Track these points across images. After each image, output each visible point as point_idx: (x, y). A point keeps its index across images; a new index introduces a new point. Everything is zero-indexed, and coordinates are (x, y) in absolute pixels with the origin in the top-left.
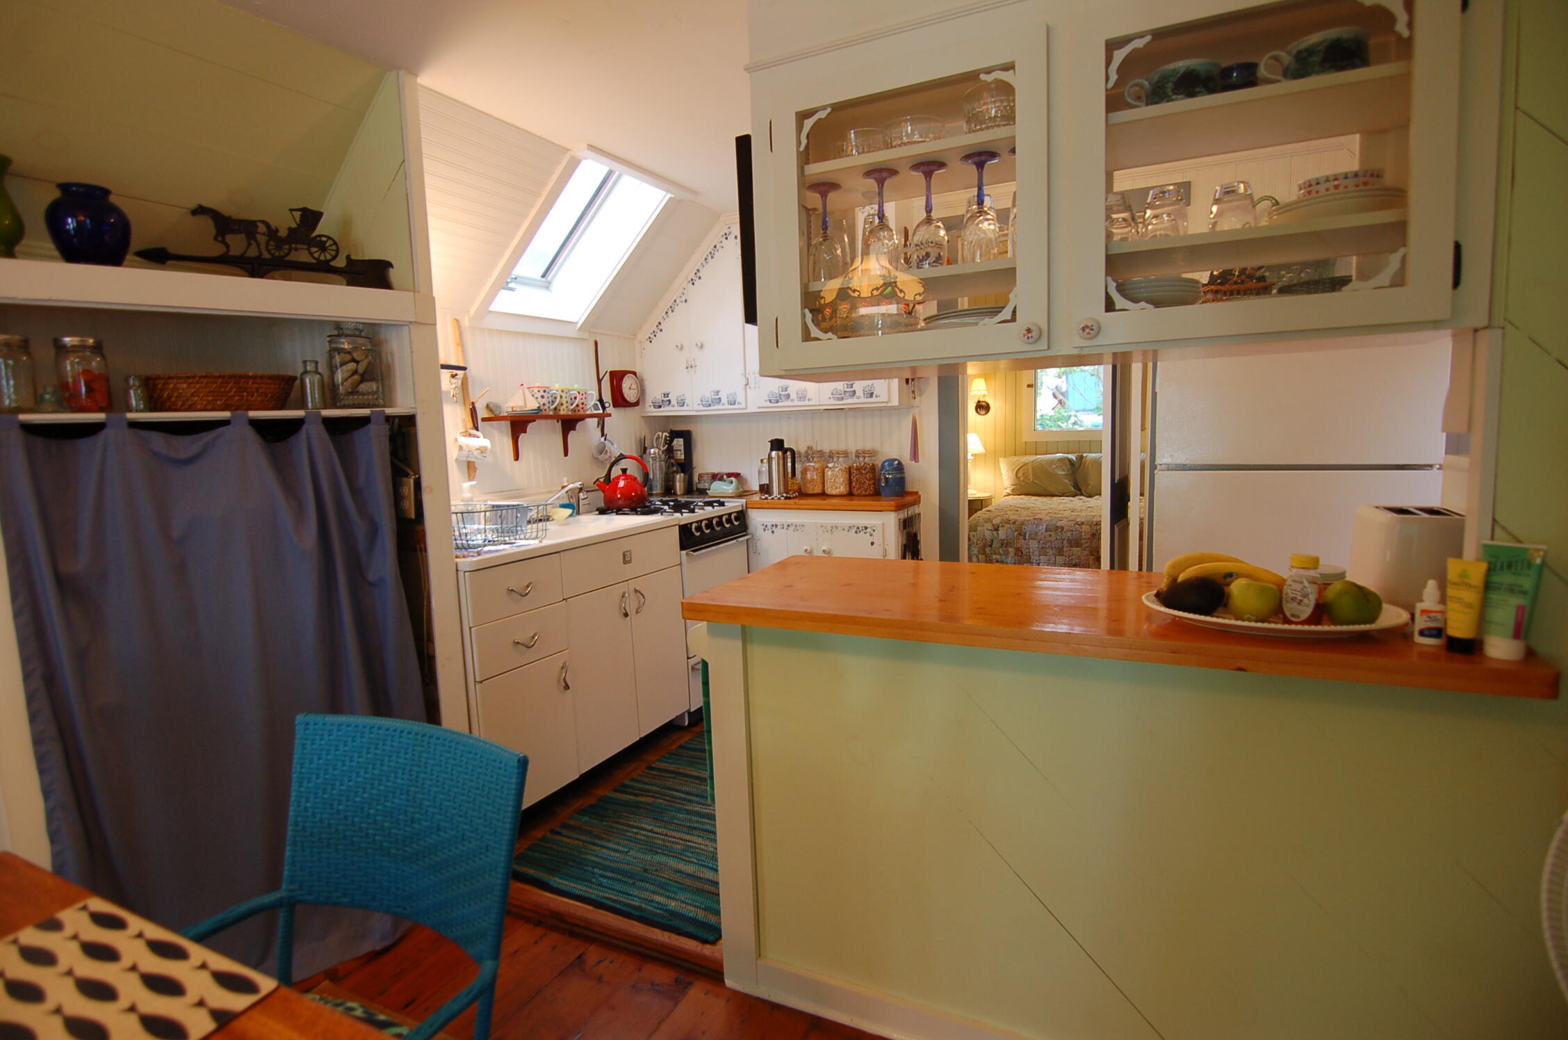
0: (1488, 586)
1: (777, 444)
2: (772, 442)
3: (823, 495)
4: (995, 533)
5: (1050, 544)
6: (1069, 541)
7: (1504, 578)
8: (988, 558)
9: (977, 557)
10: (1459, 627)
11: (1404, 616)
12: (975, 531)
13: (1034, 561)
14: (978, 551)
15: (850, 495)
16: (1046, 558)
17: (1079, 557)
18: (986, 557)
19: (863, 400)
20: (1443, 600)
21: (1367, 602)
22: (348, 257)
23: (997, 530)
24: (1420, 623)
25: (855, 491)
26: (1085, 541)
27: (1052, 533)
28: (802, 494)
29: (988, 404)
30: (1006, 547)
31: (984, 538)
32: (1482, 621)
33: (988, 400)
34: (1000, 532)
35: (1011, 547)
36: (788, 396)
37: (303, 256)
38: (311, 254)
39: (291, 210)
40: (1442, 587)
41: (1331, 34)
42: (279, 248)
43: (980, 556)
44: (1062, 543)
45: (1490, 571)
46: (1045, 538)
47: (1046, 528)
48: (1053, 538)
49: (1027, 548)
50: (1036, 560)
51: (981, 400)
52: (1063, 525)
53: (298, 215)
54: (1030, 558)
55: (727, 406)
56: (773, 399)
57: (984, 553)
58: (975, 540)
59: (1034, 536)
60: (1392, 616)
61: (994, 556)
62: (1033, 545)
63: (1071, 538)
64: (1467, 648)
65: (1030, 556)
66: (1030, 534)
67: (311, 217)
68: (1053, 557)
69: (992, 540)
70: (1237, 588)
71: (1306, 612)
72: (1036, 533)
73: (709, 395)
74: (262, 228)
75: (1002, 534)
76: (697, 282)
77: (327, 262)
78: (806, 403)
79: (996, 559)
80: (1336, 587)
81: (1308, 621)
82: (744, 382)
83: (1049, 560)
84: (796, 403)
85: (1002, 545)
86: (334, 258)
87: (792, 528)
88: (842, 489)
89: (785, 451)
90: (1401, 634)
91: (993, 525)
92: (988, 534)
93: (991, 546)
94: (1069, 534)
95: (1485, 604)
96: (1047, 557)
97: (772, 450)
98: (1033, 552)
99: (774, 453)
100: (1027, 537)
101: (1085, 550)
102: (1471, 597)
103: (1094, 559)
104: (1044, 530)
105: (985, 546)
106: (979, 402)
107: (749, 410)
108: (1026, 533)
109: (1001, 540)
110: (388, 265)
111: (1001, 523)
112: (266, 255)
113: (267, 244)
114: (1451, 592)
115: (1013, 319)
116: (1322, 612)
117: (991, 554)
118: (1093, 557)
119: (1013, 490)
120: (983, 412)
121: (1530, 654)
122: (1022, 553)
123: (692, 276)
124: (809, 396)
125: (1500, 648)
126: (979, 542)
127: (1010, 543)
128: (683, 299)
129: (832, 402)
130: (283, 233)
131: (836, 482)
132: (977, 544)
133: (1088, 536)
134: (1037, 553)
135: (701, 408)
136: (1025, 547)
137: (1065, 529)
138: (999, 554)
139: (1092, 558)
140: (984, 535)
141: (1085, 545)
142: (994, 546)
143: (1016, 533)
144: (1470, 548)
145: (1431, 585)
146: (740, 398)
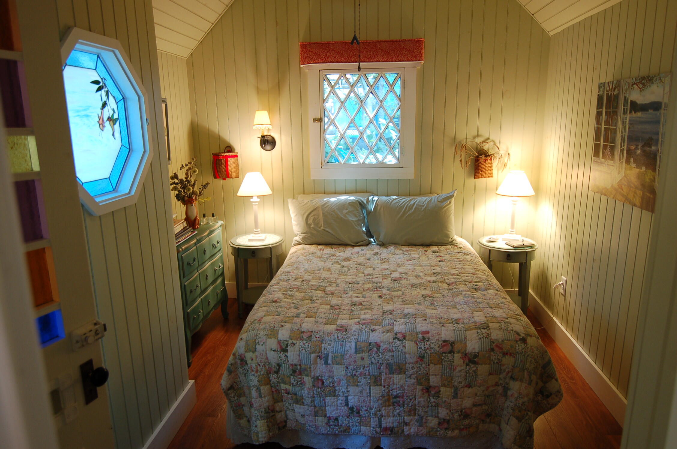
4: (282, 355)
5: (361, 370)
6: (389, 366)
8: (274, 390)
9: (258, 389)
12: (253, 352)
13: (340, 393)
14: (258, 381)
16: (357, 389)
17: (402, 386)
18: (272, 387)
23: (285, 350)
26: (411, 366)
27: (365, 355)
29: (273, 139)
30: (300, 374)
31: (267, 362)
33: (273, 135)
34: (289, 354)
35: (307, 376)
43: (262, 388)
44: (380, 368)
46: (355, 362)
47: (356, 348)
48: (367, 362)
49: (329, 377)
50: (343, 392)
51: (265, 134)
52: (378, 341)
54: (335, 390)
57: (268, 382)
58: (254, 366)
59: (339, 359)
61: (283, 386)
62: (339, 372)
63: (392, 361)
65: (334, 387)
66: (334, 357)
68: (367, 388)
69: (279, 365)
72: (343, 356)
75: (293, 356)
79: (286, 390)
83: (361, 392)
85: (294, 372)
91: (279, 342)
92: (273, 357)
93: (277, 372)
94: (388, 356)
96: (360, 388)
98: (339, 382)
100: (330, 362)
101: (410, 377)
103: (422, 390)
104: (353, 351)
105: (269, 372)
106: (263, 137)
108: (327, 355)
109: (292, 365)
111: (291, 338)
117: (278, 382)
118: (421, 387)
119: (303, 239)
120: (268, 147)
122: (323, 383)
126: (259, 368)
127: (305, 369)
132: (257, 371)
133: (415, 360)
134: (344, 382)
136: (327, 375)
137: (383, 347)
138: (290, 384)
139: (419, 388)
140: (267, 358)
141: (411, 372)
142: (281, 372)
143: (313, 356)
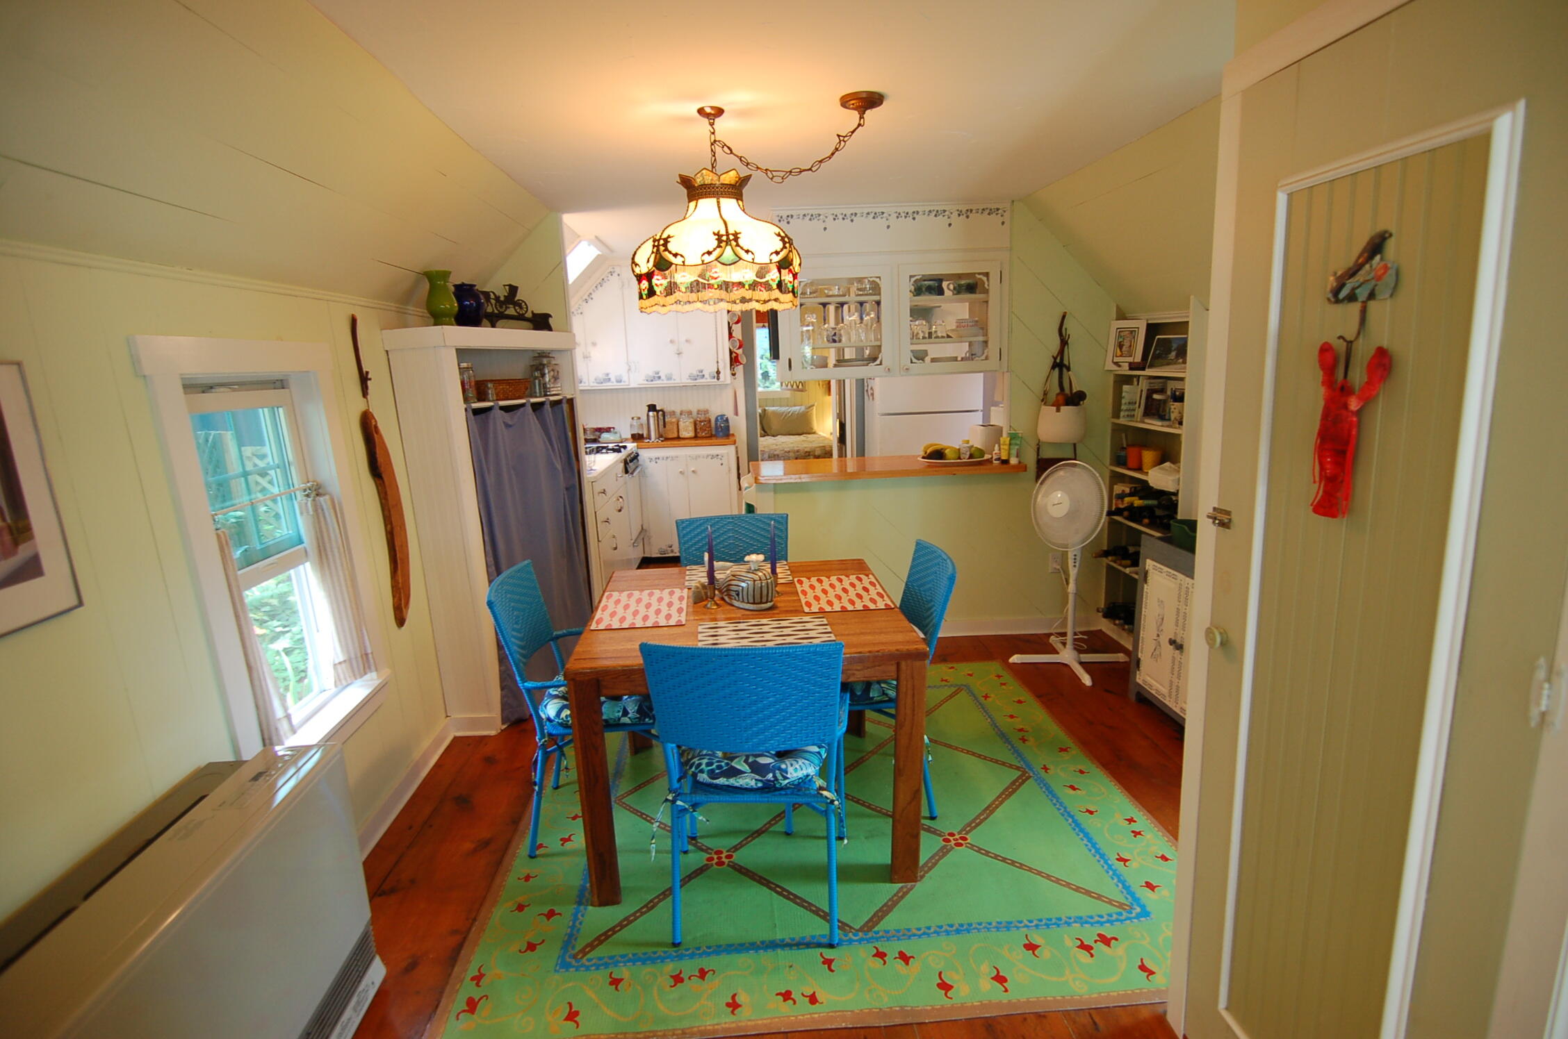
0: (1010, 444)
1: (652, 408)
2: (649, 406)
3: (679, 438)
7: (1013, 442)
10: (1004, 457)
11: (990, 456)
15: (696, 437)
19: (709, 380)
20: (1000, 450)
21: (982, 453)
22: (532, 312)
24: (995, 457)
25: (699, 435)
28: (667, 439)
32: (1009, 455)
36: (659, 378)
37: (511, 311)
38: (516, 310)
39: (504, 286)
40: (999, 446)
41: (968, 281)
42: (501, 307)
45: (1011, 440)
53: (507, 287)
55: (615, 383)
56: (650, 379)
60: (987, 457)
64: (1006, 462)
67: (513, 290)
70: (947, 451)
71: (968, 456)
73: (601, 376)
74: (492, 296)
76: (590, 301)
77: (523, 314)
78: (672, 381)
80: (973, 449)
81: (969, 458)
82: (627, 368)
84: (665, 382)
86: (526, 312)
87: (669, 459)
88: (692, 434)
89: (658, 412)
90: (989, 461)
95: (1010, 449)
97: (649, 411)
99: (651, 414)
102: (1006, 447)
107: (631, 386)
110: (548, 316)
112: (496, 311)
113: (496, 305)
114: (1002, 447)
115: (881, 364)
116: (971, 456)
121: (1020, 462)
123: (586, 297)
124: (674, 377)
125: (1013, 461)
128: (579, 311)
129: (689, 381)
130: (502, 299)
131: (687, 432)
135: (596, 384)
144: (1005, 435)
145: (997, 446)
146: (625, 378)
